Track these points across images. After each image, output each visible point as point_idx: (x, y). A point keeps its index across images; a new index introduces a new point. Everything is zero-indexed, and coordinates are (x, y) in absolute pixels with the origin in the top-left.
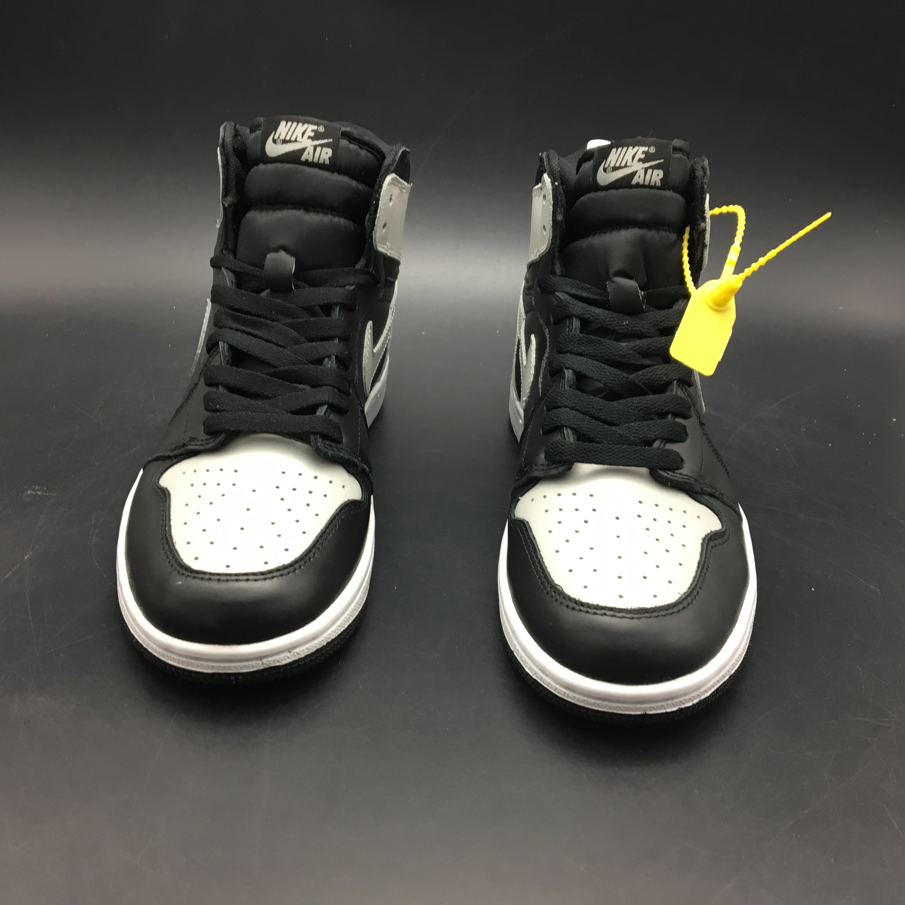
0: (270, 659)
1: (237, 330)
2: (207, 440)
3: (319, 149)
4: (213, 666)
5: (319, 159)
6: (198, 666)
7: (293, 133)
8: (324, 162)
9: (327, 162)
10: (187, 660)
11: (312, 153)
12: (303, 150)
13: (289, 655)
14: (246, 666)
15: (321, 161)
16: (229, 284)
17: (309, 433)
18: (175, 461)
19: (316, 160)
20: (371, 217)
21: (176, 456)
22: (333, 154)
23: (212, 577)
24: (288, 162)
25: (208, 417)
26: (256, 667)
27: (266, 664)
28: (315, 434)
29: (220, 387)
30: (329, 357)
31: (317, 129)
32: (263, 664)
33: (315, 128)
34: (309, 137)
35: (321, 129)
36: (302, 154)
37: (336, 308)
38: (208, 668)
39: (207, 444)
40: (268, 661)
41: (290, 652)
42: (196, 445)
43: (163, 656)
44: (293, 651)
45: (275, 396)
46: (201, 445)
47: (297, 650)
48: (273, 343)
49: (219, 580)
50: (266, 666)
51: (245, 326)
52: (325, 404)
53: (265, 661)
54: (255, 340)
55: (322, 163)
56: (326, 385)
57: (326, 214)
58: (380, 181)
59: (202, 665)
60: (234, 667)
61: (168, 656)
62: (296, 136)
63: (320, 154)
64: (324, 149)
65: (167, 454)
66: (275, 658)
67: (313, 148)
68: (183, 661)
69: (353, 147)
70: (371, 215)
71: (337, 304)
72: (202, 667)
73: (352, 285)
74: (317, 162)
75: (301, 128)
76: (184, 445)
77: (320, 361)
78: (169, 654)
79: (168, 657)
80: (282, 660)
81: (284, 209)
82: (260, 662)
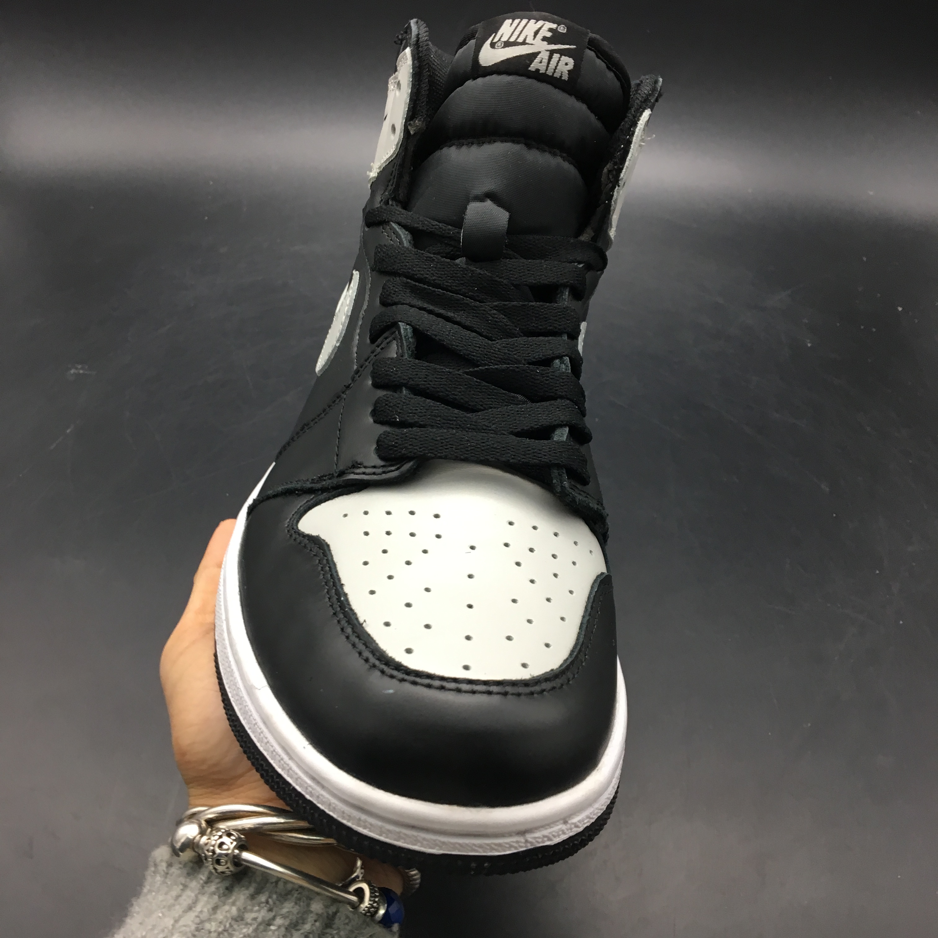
0: (537, 834)
1: (421, 309)
2: (383, 466)
3: (556, 56)
4: (444, 843)
5: (555, 72)
6: (416, 842)
7: (522, 31)
8: (561, 77)
9: (565, 77)
10: (397, 829)
11: (546, 61)
12: (533, 56)
13: (564, 827)
14: (500, 845)
15: (557, 75)
16: (406, 244)
17: (549, 466)
18: (322, 497)
19: (549, 72)
20: (616, 167)
21: (324, 490)
22: (574, 66)
23: (445, 684)
24: (509, 73)
25: (386, 434)
26: (516, 848)
27: (531, 843)
28: (559, 466)
29: (404, 389)
30: (560, 357)
31: (557, 28)
32: (527, 841)
33: (554, 26)
34: (544, 39)
35: (562, 29)
36: (532, 62)
37: (564, 292)
38: (435, 844)
39: (384, 472)
40: (535, 838)
41: (565, 822)
42: (364, 473)
43: (350, 818)
44: (570, 822)
45: (485, 409)
46: (374, 474)
47: (575, 820)
48: (475, 331)
49: (459, 691)
50: (530, 847)
51: (432, 305)
52: (565, 426)
53: (529, 837)
54: (449, 325)
55: (558, 77)
56: (562, 397)
57: (555, 155)
58: (634, 117)
59: (424, 839)
60: (480, 846)
61: (360, 819)
62: (525, 35)
63: (557, 65)
64: (563, 57)
65: (308, 485)
66: (546, 832)
67: (548, 53)
68: (389, 831)
69: (600, 63)
70: (615, 163)
71: (565, 286)
72: (425, 843)
73: (579, 263)
74: (551, 74)
75: (533, 26)
76: (342, 473)
77: (547, 362)
78: (363, 817)
79: (359, 822)
80: (554, 836)
81: (495, 142)
82: (522, 839)
